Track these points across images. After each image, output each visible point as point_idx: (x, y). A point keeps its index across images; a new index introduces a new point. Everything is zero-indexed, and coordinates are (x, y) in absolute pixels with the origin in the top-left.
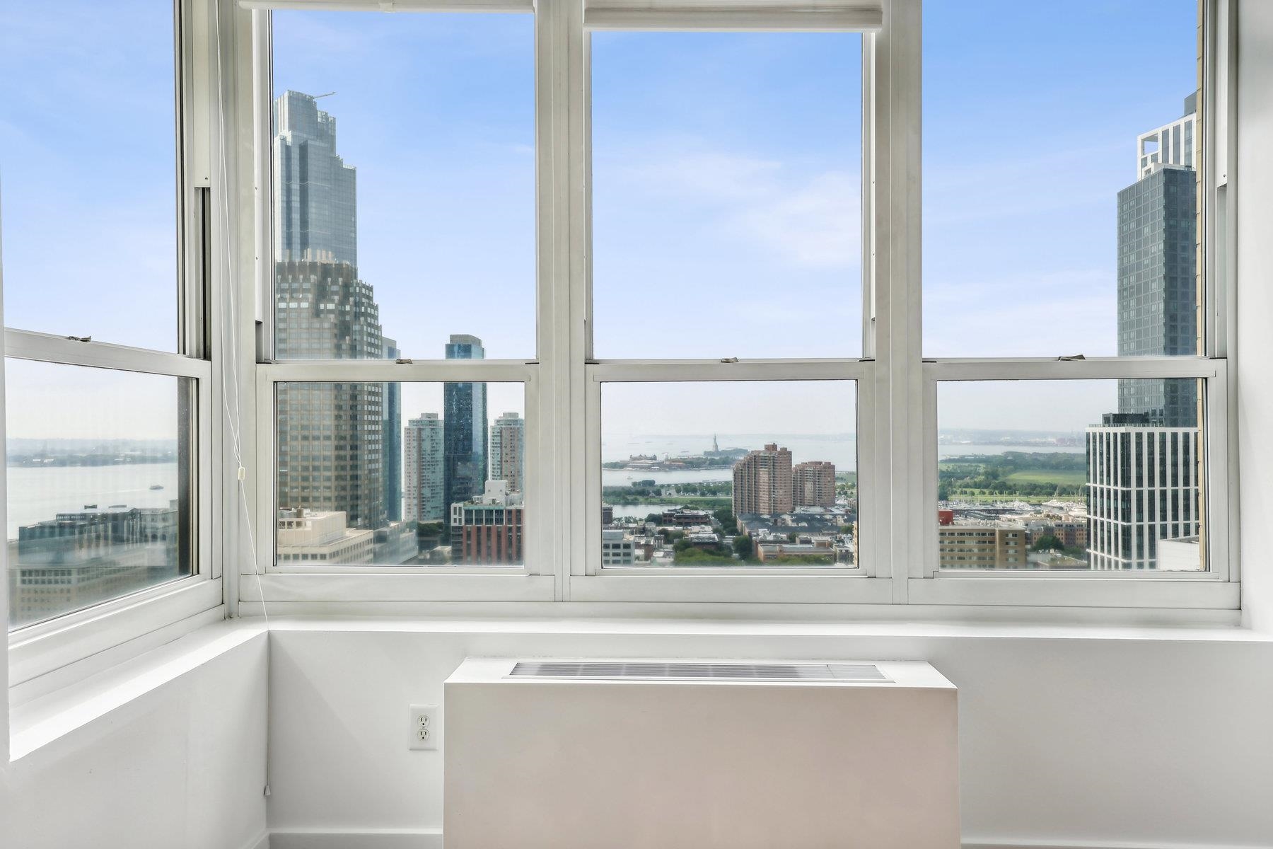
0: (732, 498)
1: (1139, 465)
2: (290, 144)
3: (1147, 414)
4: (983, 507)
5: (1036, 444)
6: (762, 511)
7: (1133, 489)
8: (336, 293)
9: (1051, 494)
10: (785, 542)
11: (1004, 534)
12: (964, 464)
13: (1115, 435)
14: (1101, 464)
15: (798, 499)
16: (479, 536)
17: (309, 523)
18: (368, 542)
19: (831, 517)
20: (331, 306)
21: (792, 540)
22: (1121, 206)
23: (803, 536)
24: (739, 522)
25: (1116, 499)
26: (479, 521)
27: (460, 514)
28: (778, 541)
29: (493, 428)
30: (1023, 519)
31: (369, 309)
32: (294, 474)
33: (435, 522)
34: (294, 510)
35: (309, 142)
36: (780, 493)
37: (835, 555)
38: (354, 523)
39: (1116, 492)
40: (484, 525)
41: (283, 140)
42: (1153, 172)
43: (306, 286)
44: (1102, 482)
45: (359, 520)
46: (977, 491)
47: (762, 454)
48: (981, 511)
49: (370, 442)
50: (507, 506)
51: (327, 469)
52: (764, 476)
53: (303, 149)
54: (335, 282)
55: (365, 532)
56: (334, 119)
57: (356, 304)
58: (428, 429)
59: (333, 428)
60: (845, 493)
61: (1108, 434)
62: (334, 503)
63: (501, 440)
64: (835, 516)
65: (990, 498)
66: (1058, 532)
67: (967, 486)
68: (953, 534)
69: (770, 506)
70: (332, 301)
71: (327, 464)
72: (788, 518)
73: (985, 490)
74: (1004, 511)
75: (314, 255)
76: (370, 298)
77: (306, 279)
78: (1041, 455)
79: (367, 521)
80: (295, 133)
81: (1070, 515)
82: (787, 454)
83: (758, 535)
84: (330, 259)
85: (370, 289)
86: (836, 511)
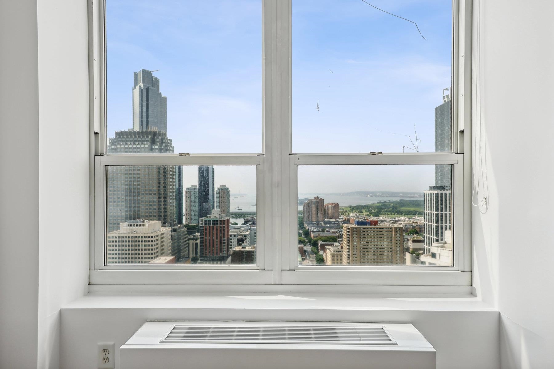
0: (303, 216)
1: (442, 204)
2: (143, 88)
3: (445, 186)
4: (391, 219)
5: (411, 197)
6: (313, 220)
7: (440, 212)
8: (158, 142)
9: (415, 214)
10: (321, 232)
11: (396, 228)
12: (385, 204)
13: (434, 194)
14: (429, 204)
15: (326, 216)
16: (210, 230)
17: (147, 225)
18: (169, 232)
19: (338, 223)
20: (156, 147)
21: (323, 231)
22: (436, 113)
23: (327, 229)
24: (305, 224)
25: (434, 216)
26: (209, 224)
27: (203, 222)
28: (319, 231)
29: (217, 191)
30: (405, 223)
31: (170, 148)
32: (143, 207)
33: (196, 224)
34: (142, 220)
35: (149, 88)
36: (319, 214)
37: (338, 236)
38: (164, 225)
39: (434, 214)
40: (211, 226)
41: (140, 87)
42: (447, 101)
43: (147, 139)
44: (429, 210)
45: (166, 224)
46: (389, 213)
47: (313, 200)
48: (390, 220)
49: (171, 196)
50: (220, 218)
51: (155, 205)
52: (314, 208)
53: (147, 90)
54: (158, 138)
55: (168, 228)
56: (159, 79)
57: (166, 146)
58: (193, 191)
59: (157, 190)
60: (343, 214)
61: (431, 193)
62: (157, 218)
63: (220, 195)
64: (339, 222)
65: (394, 216)
66: (417, 228)
67: (386, 212)
68: (378, 229)
69: (316, 219)
70: (157, 145)
71: (155, 203)
72: (322, 223)
73: (392, 213)
74: (398, 220)
75: (151, 128)
76: (171, 144)
77: (147, 137)
78: (412, 201)
79: (169, 224)
80: (145, 84)
81: (421, 222)
82: (322, 200)
83: (311, 229)
84: (157, 130)
85: (171, 141)
86: (339, 220)
